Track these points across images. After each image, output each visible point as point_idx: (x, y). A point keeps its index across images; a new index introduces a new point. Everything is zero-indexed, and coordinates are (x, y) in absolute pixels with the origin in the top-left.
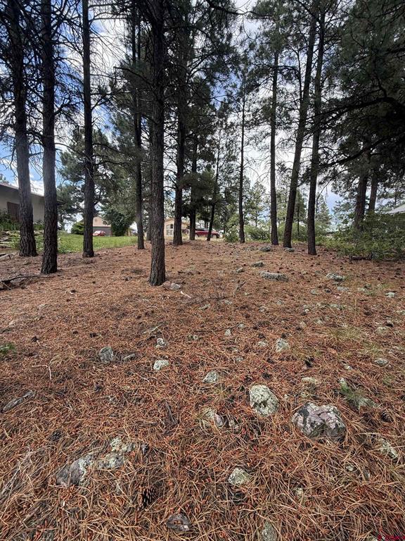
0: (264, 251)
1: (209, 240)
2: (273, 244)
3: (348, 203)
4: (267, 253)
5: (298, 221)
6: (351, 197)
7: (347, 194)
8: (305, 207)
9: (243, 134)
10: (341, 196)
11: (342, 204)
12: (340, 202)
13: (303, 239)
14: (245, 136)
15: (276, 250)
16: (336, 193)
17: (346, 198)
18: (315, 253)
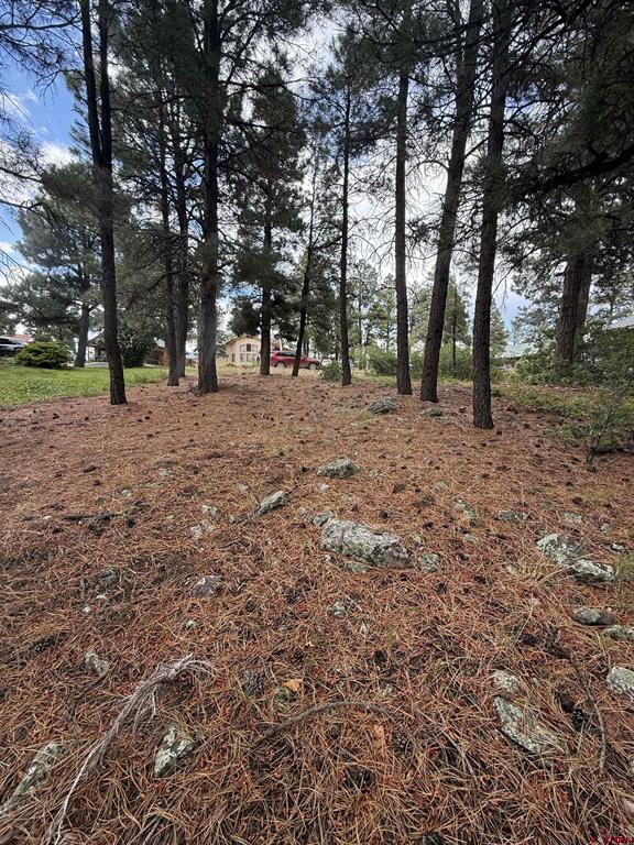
0: (376, 412)
1: (295, 373)
2: (400, 392)
3: (539, 310)
4: (381, 418)
5: (454, 340)
6: (546, 299)
7: (538, 295)
8: (467, 316)
9: (347, 171)
10: (527, 298)
11: (529, 311)
12: (525, 309)
13: (461, 375)
14: (350, 176)
15: (403, 409)
16: (519, 292)
17: (537, 302)
18: (489, 425)
